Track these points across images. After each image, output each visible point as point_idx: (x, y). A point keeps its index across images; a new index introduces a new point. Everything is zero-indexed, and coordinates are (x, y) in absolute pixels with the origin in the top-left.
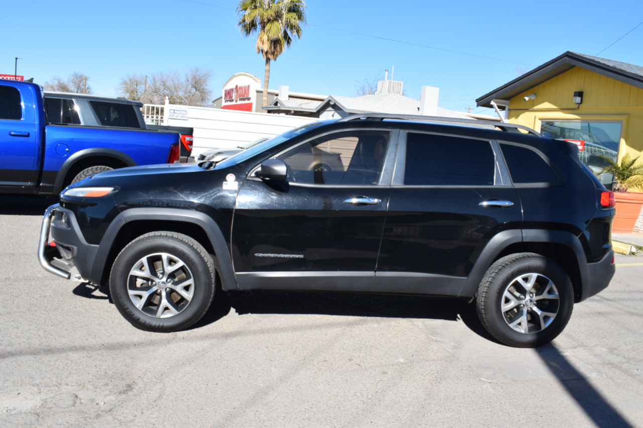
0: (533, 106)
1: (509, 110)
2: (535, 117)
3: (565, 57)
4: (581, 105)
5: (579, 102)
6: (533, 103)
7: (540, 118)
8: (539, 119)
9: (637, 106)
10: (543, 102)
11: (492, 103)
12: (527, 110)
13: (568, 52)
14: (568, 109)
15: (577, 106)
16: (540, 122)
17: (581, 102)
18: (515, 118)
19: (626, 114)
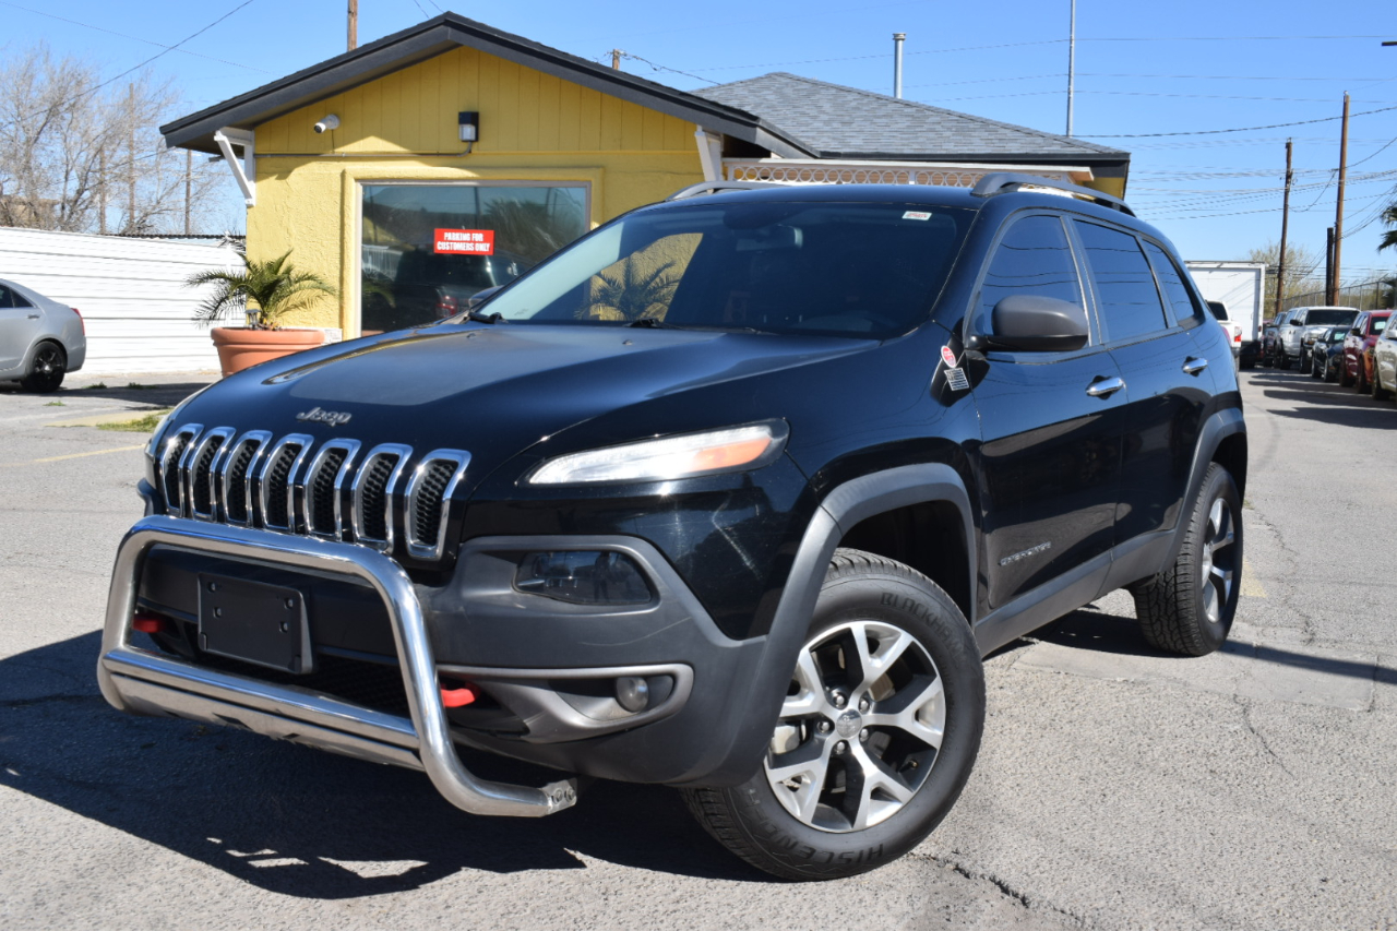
0: (334, 147)
1: (256, 156)
2: (343, 175)
3: (442, 27)
4: (475, 145)
5: (473, 138)
6: (334, 139)
7: (359, 176)
8: (357, 180)
9: (621, 147)
10: (362, 137)
11: (219, 137)
12: (316, 156)
13: (449, 14)
14: (438, 154)
15: (464, 147)
16: (360, 188)
17: (477, 139)
18: (277, 179)
19: (598, 167)
